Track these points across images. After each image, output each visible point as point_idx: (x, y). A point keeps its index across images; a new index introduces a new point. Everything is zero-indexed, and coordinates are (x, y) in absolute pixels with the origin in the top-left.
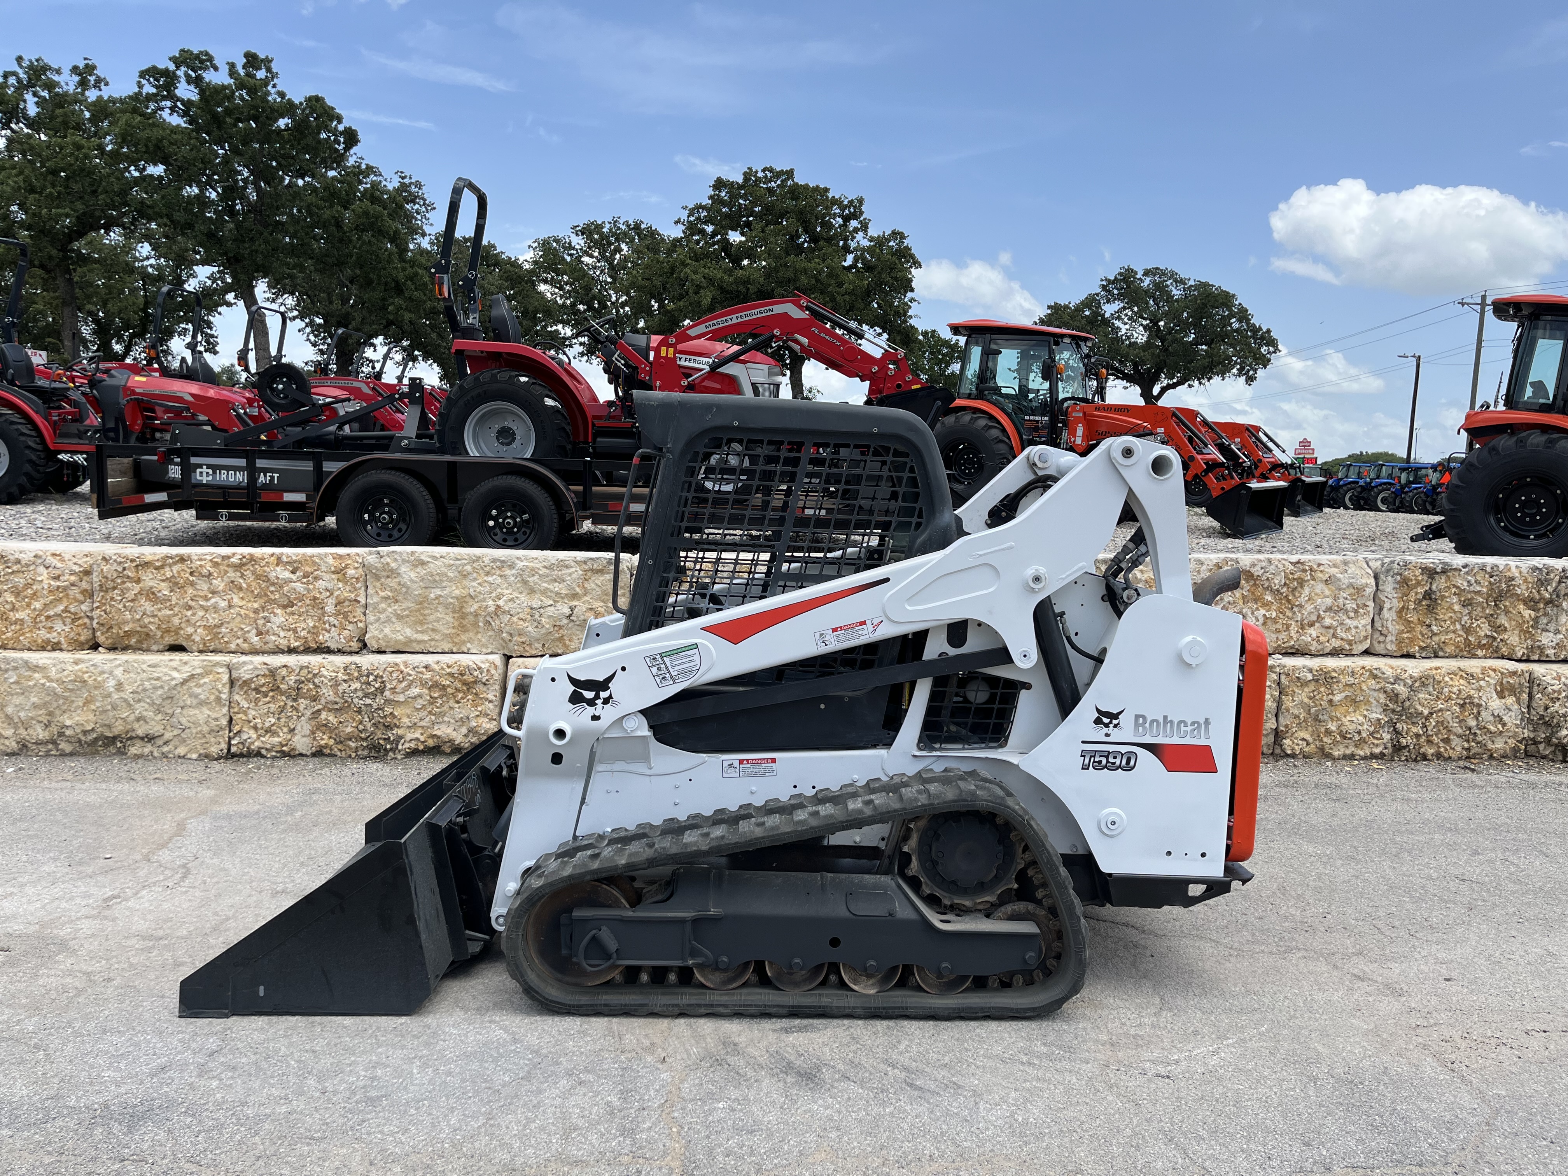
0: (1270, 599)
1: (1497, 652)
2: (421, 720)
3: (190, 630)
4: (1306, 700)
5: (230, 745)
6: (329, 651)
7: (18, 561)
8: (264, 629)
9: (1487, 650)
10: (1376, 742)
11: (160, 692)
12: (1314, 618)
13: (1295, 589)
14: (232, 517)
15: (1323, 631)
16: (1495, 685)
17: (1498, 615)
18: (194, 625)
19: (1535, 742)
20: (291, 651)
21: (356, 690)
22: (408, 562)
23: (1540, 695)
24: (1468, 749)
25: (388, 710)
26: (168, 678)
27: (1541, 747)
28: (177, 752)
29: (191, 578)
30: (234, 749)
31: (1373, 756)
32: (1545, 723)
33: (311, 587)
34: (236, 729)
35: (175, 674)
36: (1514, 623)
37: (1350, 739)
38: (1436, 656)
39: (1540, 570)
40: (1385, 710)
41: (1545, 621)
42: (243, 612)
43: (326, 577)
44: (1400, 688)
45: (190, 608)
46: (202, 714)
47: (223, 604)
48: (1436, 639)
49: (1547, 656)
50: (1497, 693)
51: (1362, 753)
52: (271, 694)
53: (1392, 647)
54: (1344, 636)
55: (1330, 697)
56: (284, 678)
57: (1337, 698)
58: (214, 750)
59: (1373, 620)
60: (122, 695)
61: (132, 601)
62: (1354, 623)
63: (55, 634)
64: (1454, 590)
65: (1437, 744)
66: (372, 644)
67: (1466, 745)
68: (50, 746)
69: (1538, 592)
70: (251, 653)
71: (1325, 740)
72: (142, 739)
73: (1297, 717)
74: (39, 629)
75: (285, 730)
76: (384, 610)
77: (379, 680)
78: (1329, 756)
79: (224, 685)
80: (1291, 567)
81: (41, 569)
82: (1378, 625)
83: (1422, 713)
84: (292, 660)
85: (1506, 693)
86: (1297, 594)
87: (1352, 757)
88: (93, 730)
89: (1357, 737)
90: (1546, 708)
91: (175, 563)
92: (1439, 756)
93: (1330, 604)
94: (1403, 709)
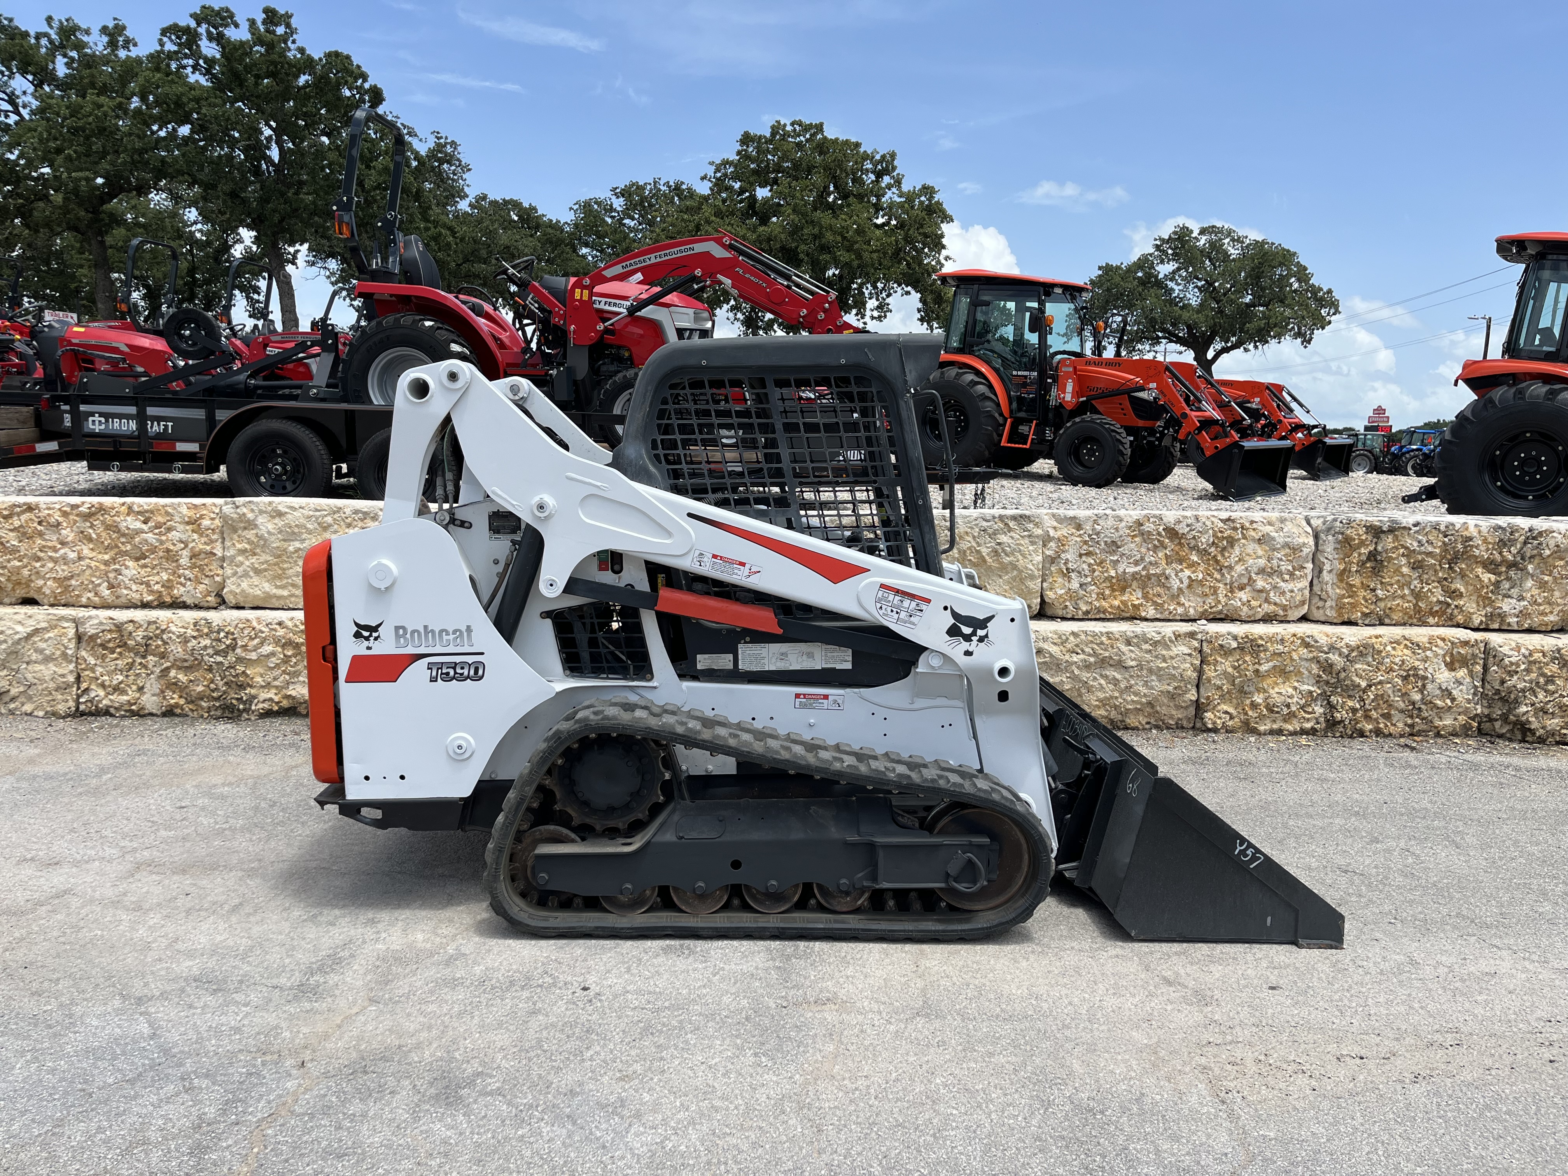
0: (1196, 559)
1: (1451, 620)
2: (275, 679)
3: (41, 582)
4: (1230, 670)
5: (78, 704)
6: (185, 606)
8: (115, 582)
9: (1440, 617)
10: (1307, 716)
12: (1246, 581)
13: (1224, 549)
14: (125, 469)
15: (1255, 594)
16: (1444, 656)
17: (1452, 578)
18: (44, 578)
19: (1491, 720)
20: (145, 606)
21: (205, 647)
22: (265, 512)
23: (1495, 668)
24: (1412, 726)
25: (240, 668)
26: (11, 632)
27: (1497, 725)
28: (24, 709)
29: (39, 528)
30: (82, 707)
31: (1303, 732)
32: (1501, 699)
33: (164, 538)
34: (84, 686)
36: (1471, 588)
37: (1278, 712)
38: (1382, 624)
39: (1504, 529)
40: (1318, 682)
41: (1507, 586)
42: (93, 564)
43: (181, 527)
44: (1335, 658)
45: (39, 559)
46: (47, 671)
47: (73, 555)
48: (1382, 605)
49: (1509, 625)
50: (1446, 665)
51: (1290, 728)
52: (118, 650)
53: (1331, 614)
54: (1278, 601)
55: (1257, 666)
56: (130, 633)
57: (1264, 668)
58: (61, 708)
59: (1311, 584)
62: (1290, 586)
64: (1402, 551)
65: (1376, 720)
66: (230, 599)
67: (1409, 721)
69: (1500, 553)
70: (103, 607)
71: (1250, 713)
73: (1219, 688)
75: (134, 687)
76: (242, 563)
77: (230, 637)
78: (1254, 731)
79: (70, 640)
80: (1221, 524)
82: (1316, 588)
83: (1359, 685)
84: (139, 615)
85: (1457, 665)
86: (1227, 554)
87: (1280, 732)
89: (1285, 711)
90: (1503, 682)
92: (1378, 732)
93: (1262, 565)
94: (1338, 681)
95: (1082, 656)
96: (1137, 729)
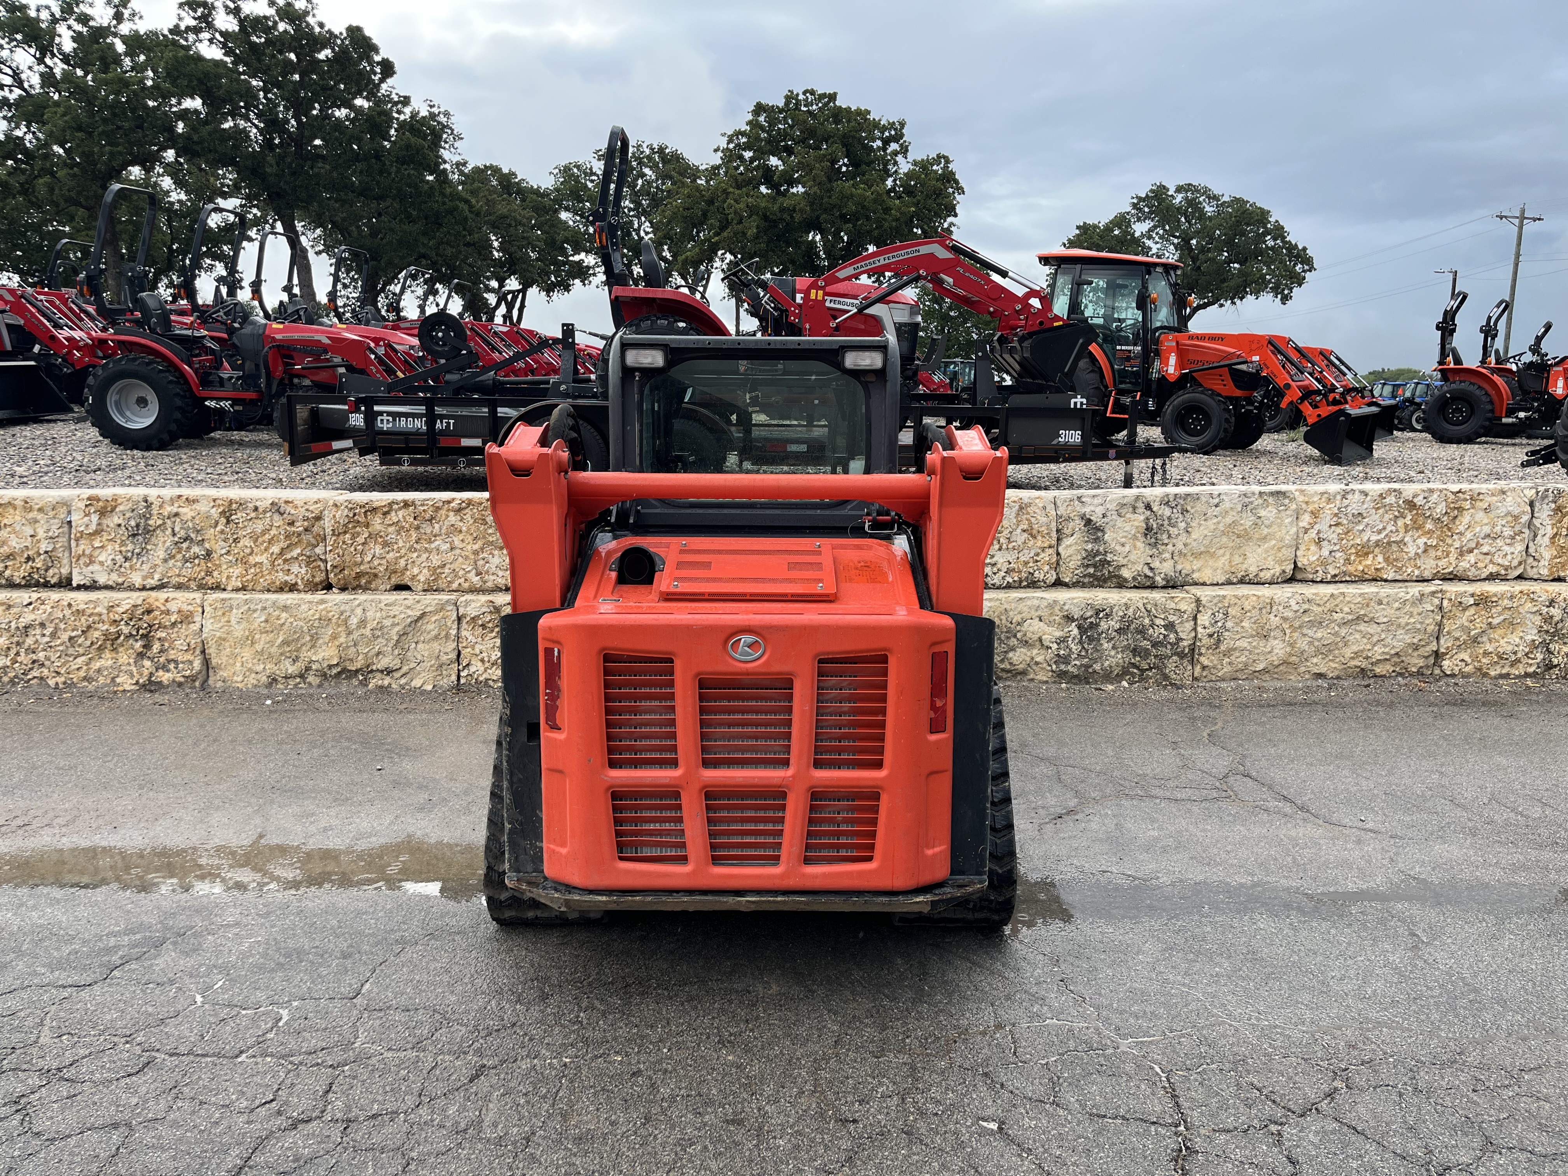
0: (1431, 527)
3: (416, 571)
4: (1466, 624)
5: (459, 677)
7: (256, 509)
8: (483, 570)
10: (1530, 661)
11: (397, 629)
12: (1474, 545)
13: (1455, 517)
14: (413, 462)
15: (1481, 557)
18: (419, 566)
26: (403, 616)
28: (413, 684)
29: (415, 522)
30: (462, 681)
31: (1527, 675)
34: (465, 662)
35: (410, 612)
37: (1506, 659)
40: (1539, 632)
42: (463, 553)
44: (1556, 612)
46: (434, 649)
47: (445, 547)
51: (1517, 673)
52: (496, 630)
53: (1545, 572)
54: (1500, 561)
55: (1490, 620)
57: (1495, 621)
58: (445, 682)
59: (1527, 547)
60: (363, 631)
61: (363, 544)
62: (1510, 549)
63: (293, 576)
68: (298, 680)
70: (473, 592)
71: (1483, 660)
72: (382, 672)
73: (1457, 639)
74: (277, 571)
78: (1486, 676)
79: (452, 622)
80: (1452, 496)
81: (276, 517)
82: (1532, 551)
86: (1457, 523)
87: (1507, 676)
88: (337, 664)
89: (1513, 658)
91: (400, 509)
93: (1489, 532)
94: (1557, 631)
95: (1341, 615)
96: (1384, 676)
